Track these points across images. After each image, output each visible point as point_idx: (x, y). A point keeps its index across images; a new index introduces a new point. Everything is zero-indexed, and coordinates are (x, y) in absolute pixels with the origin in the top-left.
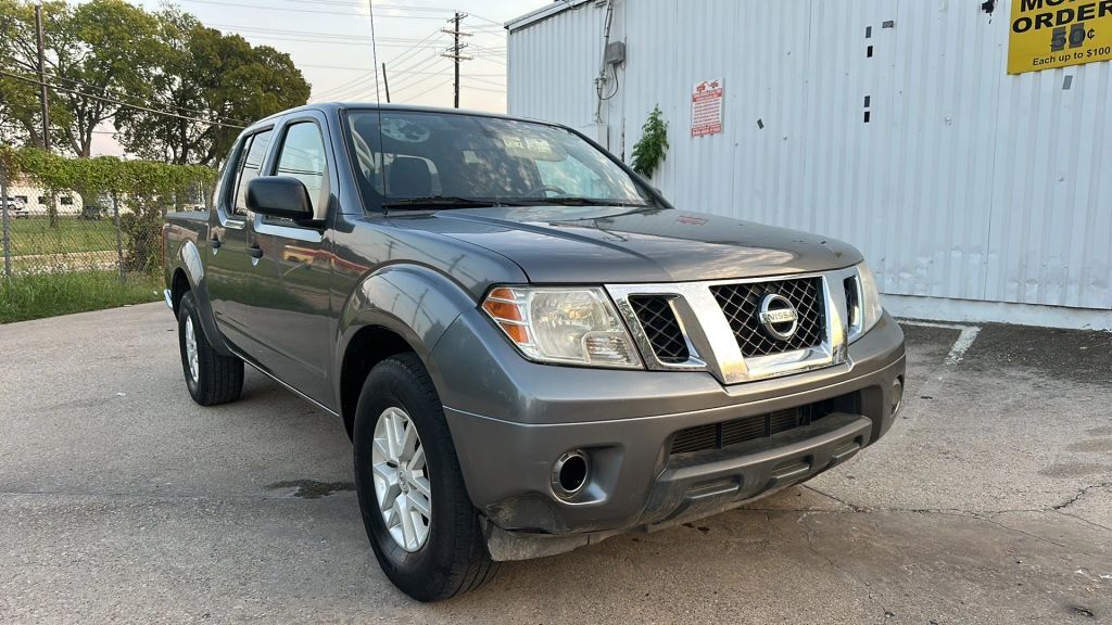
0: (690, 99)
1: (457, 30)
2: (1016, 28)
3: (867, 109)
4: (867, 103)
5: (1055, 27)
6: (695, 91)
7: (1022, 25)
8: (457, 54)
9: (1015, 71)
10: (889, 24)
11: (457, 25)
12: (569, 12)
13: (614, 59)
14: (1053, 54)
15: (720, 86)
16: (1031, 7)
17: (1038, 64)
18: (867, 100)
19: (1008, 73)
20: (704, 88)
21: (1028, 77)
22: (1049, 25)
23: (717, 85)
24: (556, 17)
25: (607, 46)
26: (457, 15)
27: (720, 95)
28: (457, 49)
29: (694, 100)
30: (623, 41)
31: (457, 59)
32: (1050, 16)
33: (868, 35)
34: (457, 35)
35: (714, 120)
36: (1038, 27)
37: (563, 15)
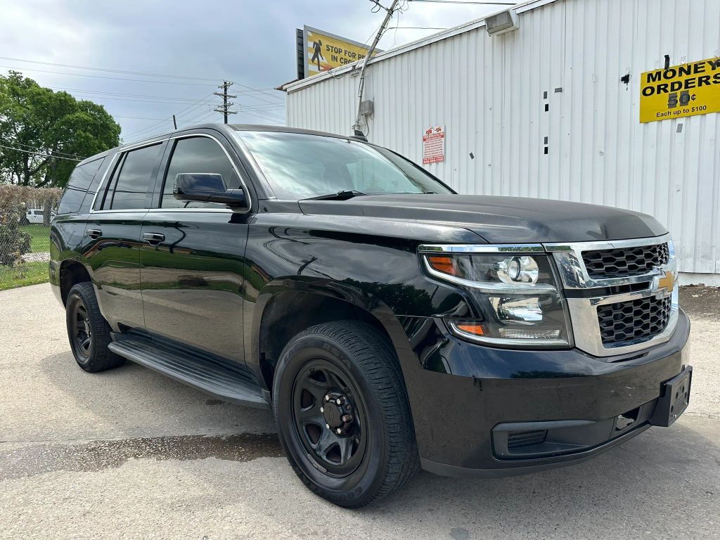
0: (421, 139)
1: (225, 93)
2: (644, 93)
3: (546, 146)
4: (546, 141)
5: (670, 92)
6: (425, 134)
7: (648, 91)
8: (226, 110)
9: (645, 120)
10: (559, 90)
11: (226, 90)
12: (331, 81)
13: (367, 112)
14: (669, 110)
15: (443, 130)
16: (654, 80)
17: (660, 116)
18: (546, 139)
19: (641, 122)
20: (431, 132)
21: (653, 125)
22: (666, 91)
23: (440, 130)
24: (322, 83)
25: (361, 103)
26: (225, 83)
27: (442, 136)
28: (225, 106)
29: (424, 140)
30: (372, 100)
31: (226, 113)
32: (666, 86)
33: (545, 97)
34: (225, 97)
35: (438, 154)
36: (659, 92)
37: (327, 82)
